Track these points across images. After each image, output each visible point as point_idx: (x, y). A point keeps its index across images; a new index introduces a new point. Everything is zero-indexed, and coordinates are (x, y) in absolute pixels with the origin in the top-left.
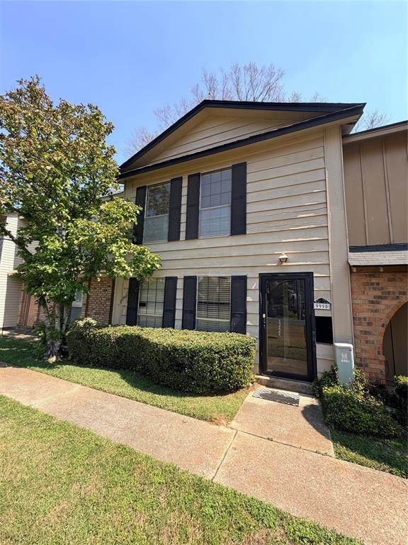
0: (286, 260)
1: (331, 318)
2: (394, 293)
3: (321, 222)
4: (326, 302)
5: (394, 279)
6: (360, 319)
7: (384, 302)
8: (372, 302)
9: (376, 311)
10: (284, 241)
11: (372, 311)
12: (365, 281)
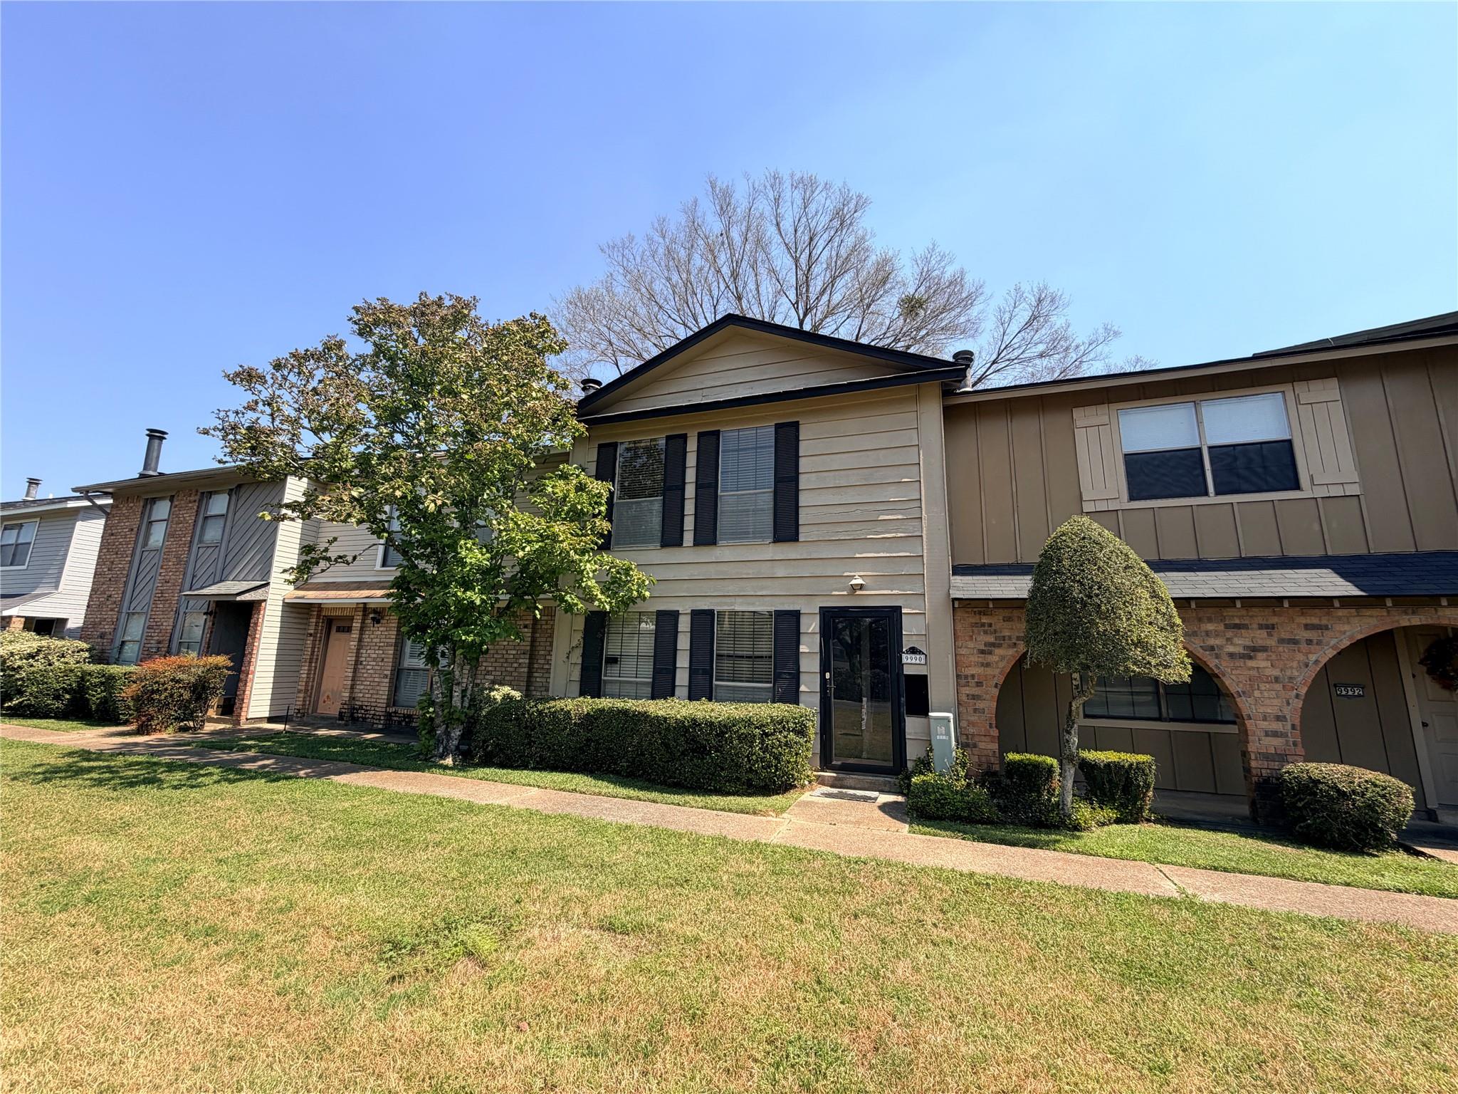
0: (861, 587)
1: (926, 676)
2: (1010, 638)
3: (912, 528)
4: (920, 652)
5: (1010, 618)
6: (966, 677)
7: (998, 651)
8: (982, 652)
9: (988, 665)
10: (858, 556)
11: (982, 665)
12: (974, 621)
